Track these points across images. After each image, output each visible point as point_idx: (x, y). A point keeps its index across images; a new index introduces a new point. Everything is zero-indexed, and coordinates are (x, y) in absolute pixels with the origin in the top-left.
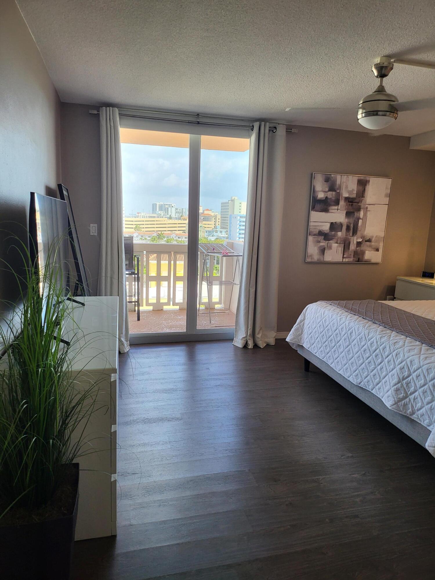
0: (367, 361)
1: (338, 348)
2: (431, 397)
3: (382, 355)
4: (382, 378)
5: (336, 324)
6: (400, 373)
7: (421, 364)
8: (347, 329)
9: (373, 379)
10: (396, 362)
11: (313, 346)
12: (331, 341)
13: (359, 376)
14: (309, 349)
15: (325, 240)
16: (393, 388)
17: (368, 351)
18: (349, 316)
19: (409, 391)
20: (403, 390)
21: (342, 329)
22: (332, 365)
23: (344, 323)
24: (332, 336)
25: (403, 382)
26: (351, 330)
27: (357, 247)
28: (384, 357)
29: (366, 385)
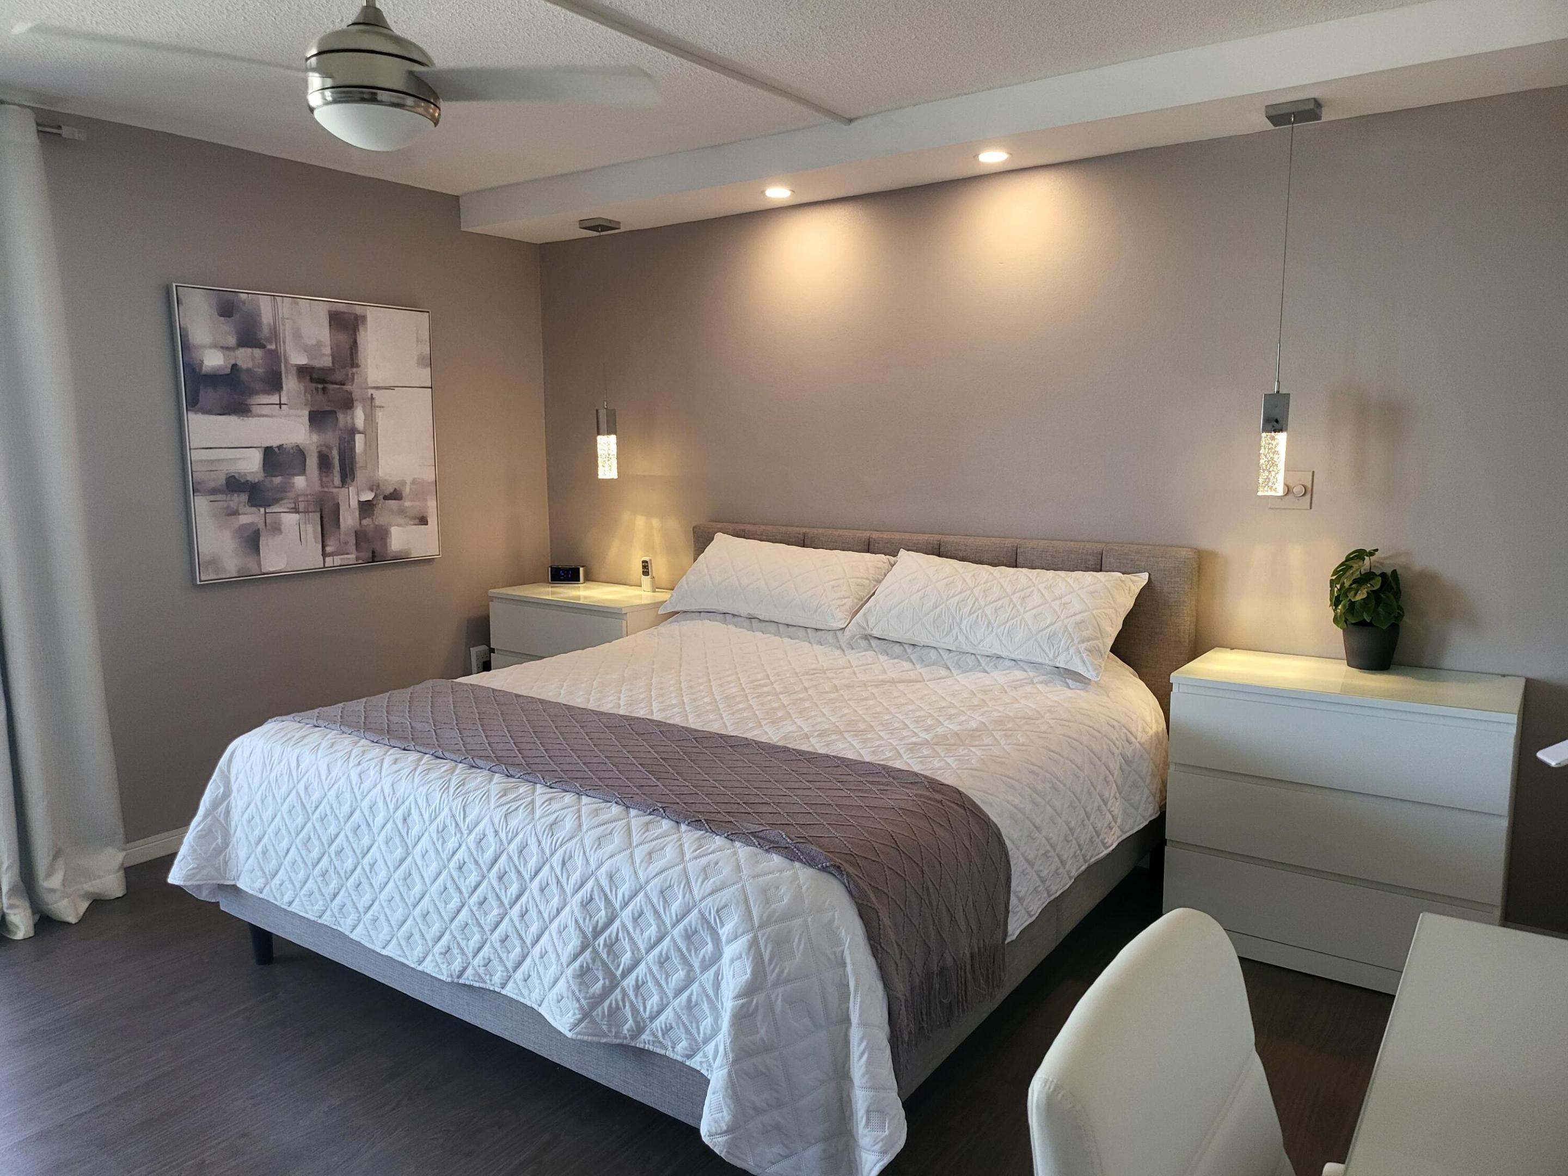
0: (474, 899)
1: (368, 871)
2: (685, 971)
3: (519, 872)
4: (528, 942)
5: (348, 795)
6: (584, 920)
7: (642, 880)
8: (391, 807)
9: (503, 952)
10: (565, 884)
11: (276, 881)
12: (338, 853)
13: (455, 951)
14: (261, 893)
15: (253, 506)
16: (570, 971)
17: (473, 867)
18: (388, 760)
19: (619, 966)
20: (600, 968)
21: (371, 808)
22: (355, 932)
23: (375, 786)
24: (342, 835)
25: (596, 943)
26: (404, 807)
27: (362, 517)
28: (527, 877)
29: (483, 976)
